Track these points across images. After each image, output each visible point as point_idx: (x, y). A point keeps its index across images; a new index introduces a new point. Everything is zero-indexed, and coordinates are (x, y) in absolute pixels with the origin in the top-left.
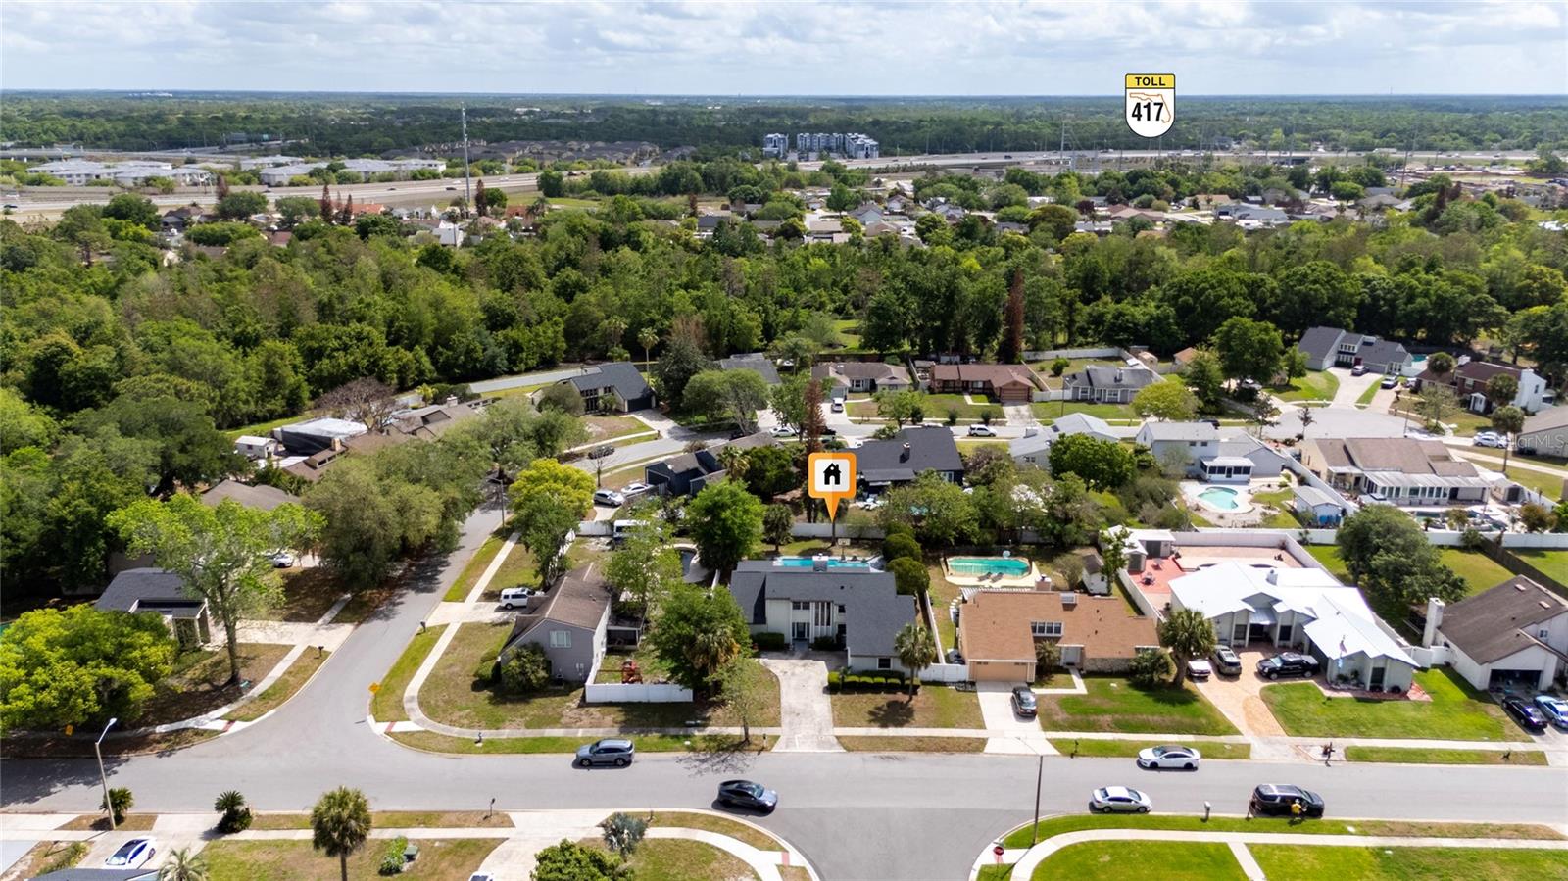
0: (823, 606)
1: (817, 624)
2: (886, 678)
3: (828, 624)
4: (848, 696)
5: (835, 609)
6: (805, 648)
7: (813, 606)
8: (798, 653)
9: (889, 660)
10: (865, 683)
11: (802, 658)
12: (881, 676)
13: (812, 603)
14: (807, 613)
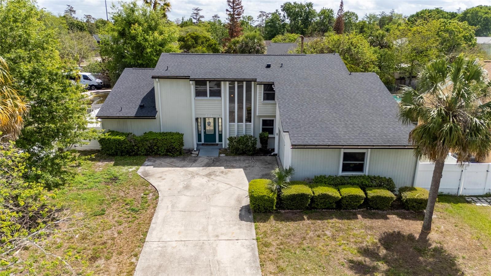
0: (240, 88)
1: (232, 120)
2: (364, 188)
3: (249, 120)
4: (292, 225)
5: (258, 93)
6: (215, 154)
7: (225, 88)
8: (204, 159)
9: (362, 156)
10: (325, 197)
11: (208, 165)
12: (353, 185)
13: (225, 85)
14: (217, 102)
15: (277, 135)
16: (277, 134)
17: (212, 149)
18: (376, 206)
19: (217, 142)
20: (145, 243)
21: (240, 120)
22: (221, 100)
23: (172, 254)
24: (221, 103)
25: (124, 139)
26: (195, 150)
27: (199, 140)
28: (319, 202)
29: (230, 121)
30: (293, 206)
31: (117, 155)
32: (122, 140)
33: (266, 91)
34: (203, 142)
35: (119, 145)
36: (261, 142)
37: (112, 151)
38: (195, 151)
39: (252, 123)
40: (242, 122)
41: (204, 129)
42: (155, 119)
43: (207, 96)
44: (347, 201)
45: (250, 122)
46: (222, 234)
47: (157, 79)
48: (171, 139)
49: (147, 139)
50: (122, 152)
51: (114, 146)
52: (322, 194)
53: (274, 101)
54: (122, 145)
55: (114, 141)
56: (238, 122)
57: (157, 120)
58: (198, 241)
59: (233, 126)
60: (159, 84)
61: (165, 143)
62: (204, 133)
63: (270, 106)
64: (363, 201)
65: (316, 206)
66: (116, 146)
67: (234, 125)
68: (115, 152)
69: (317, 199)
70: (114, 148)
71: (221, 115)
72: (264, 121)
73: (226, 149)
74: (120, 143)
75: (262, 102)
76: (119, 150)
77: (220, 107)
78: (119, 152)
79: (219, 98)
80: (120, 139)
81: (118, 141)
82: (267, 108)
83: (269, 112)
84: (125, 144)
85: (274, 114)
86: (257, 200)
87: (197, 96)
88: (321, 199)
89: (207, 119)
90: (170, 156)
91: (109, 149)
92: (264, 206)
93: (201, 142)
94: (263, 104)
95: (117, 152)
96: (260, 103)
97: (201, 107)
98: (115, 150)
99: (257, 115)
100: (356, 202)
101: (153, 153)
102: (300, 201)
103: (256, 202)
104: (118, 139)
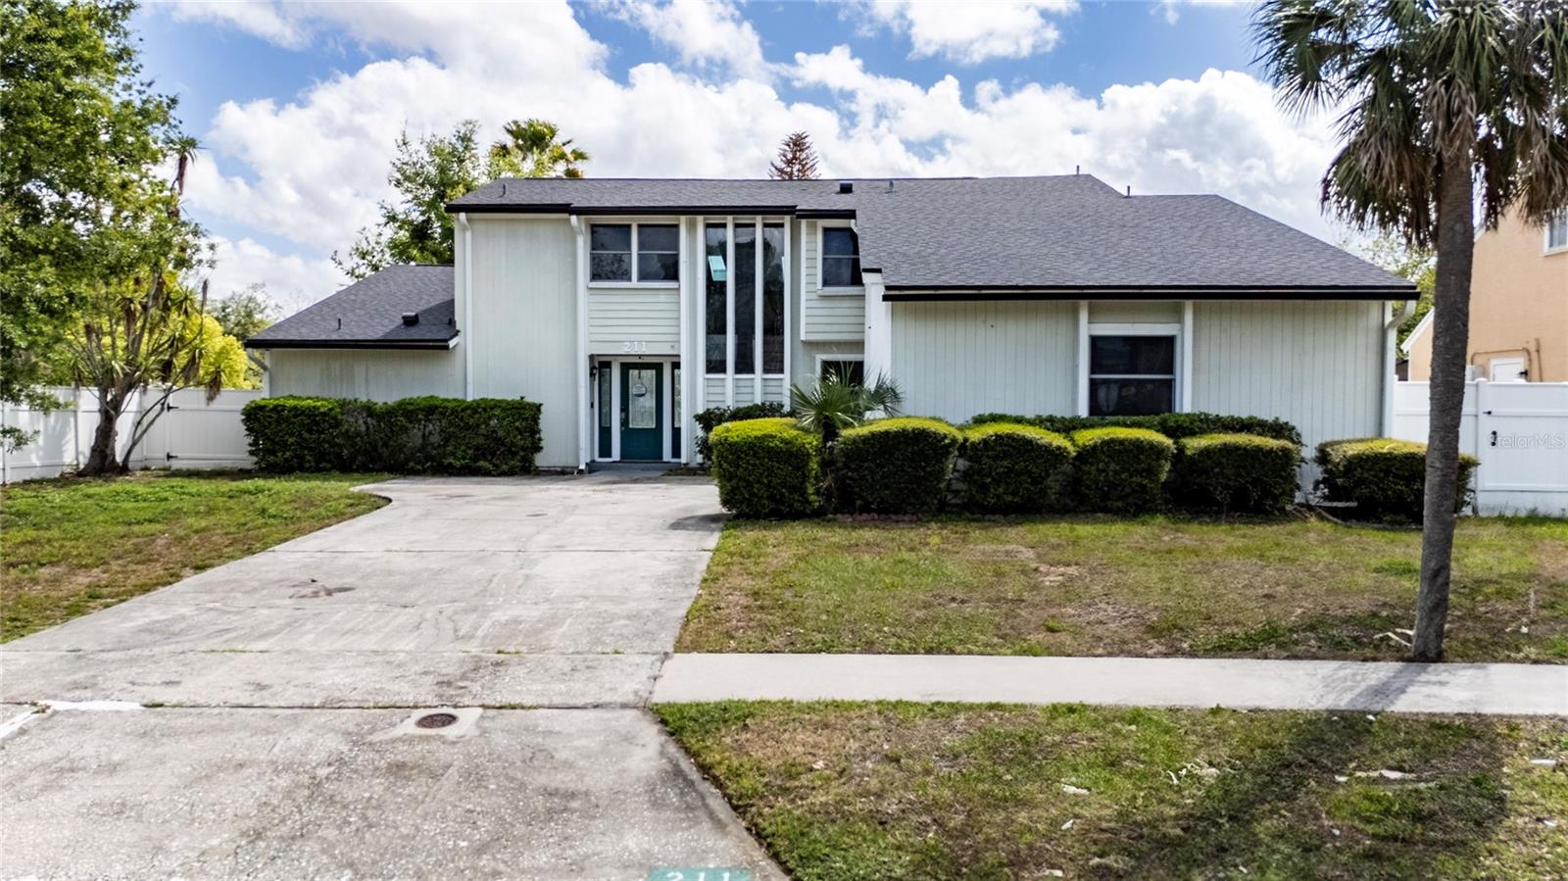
1: (715, 366)
7: (691, 245)
14: (662, 297)
19: (667, 457)
21: (744, 366)
22: (678, 289)
24: (678, 304)
25: (330, 410)
26: (582, 467)
27: (603, 450)
29: (710, 369)
32: (322, 410)
33: (830, 253)
34: (616, 455)
35: (310, 432)
37: (284, 453)
38: (584, 471)
39: (786, 376)
40: (752, 371)
41: (622, 410)
42: (448, 348)
43: (630, 279)
44: (1101, 471)
45: (778, 369)
47: (463, 216)
48: (491, 408)
51: (292, 433)
53: (858, 287)
54: (322, 433)
57: (455, 355)
60: (468, 235)
62: (622, 424)
63: (846, 304)
64: (1167, 468)
65: (979, 498)
66: (301, 435)
67: (723, 379)
68: (297, 456)
69: (978, 462)
70: (292, 444)
71: (676, 345)
72: (827, 366)
73: (692, 469)
74: (317, 424)
75: (820, 292)
76: (310, 449)
77: (675, 315)
78: (308, 457)
79: (671, 284)
80: (314, 407)
81: (309, 416)
82: (838, 312)
83: (845, 328)
84: (331, 427)
85: (856, 337)
86: (742, 459)
87: (596, 276)
88: (995, 458)
89: (633, 373)
90: (487, 474)
91: (277, 447)
92: (769, 486)
93: (610, 456)
94: (824, 297)
95: (303, 457)
96: (814, 296)
97: (610, 314)
98: (295, 450)
99: (803, 337)
100: (1139, 473)
101: (429, 464)
102: (910, 467)
103: (738, 466)
104: (308, 408)
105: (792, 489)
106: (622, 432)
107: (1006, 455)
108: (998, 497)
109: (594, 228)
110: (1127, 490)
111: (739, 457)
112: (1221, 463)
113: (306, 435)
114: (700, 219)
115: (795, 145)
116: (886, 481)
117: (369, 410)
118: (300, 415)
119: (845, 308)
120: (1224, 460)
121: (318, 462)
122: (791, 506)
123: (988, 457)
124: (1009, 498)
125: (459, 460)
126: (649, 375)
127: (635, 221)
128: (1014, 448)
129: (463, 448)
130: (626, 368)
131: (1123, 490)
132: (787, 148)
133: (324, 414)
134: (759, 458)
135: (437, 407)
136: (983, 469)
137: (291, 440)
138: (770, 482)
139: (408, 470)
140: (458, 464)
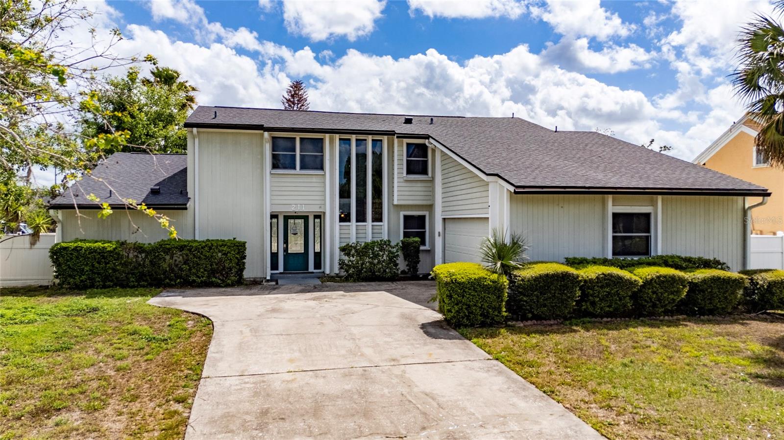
1: (345, 218)
3: (378, 217)
5: (397, 160)
9: (645, 220)
13: (332, 141)
14: (314, 179)
15: (439, 235)
16: (439, 233)
17: (303, 278)
18: (710, 303)
19: (311, 268)
20: (202, 380)
21: (361, 217)
22: (324, 175)
23: (289, 390)
24: (324, 183)
25: (115, 249)
26: (268, 278)
27: (274, 266)
28: (598, 297)
29: (342, 220)
30: (545, 306)
31: (92, 286)
32: (109, 249)
33: (410, 157)
34: (281, 269)
35: (99, 263)
36: (406, 257)
37: (80, 277)
38: (268, 281)
39: (385, 224)
40: (364, 220)
41: (284, 243)
42: (186, 209)
43: (295, 168)
44: (654, 293)
45: (380, 220)
46: (403, 357)
47: (194, 130)
48: (221, 246)
49: (168, 246)
50: (106, 278)
51: (87, 264)
52: (603, 274)
53: (426, 176)
54: (108, 263)
55: (90, 253)
56: (357, 221)
57: (190, 211)
58: (350, 369)
59: (347, 228)
60: (197, 140)
61: (208, 254)
62: (284, 251)
63: (419, 184)
64: (686, 290)
65: (591, 309)
66: (93, 266)
67: (349, 226)
68: (89, 279)
69: (593, 289)
70: (87, 271)
71: (322, 206)
72: (406, 218)
73: (332, 277)
74: (104, 257)
75: (405, 179)
76: (98, 274)
77: (322, 189)
78: (98, 279)
79: (320, 172)
80: (103, 247)
81: (99, 253)
82: (414, 189)
83: (418, 198)
84: (115, 260)
85: (429, 203)
86: (466, 292)
87: (275, 166)
88: (602, 287)
89: (291, 221)
90: (218, 286)
91: (75, 273)
92: (481, 308)
93: (277, 269)
94: (407, 181)
95: (94, 279)
96: (402, 180)
97: (284, 189)
98: (88, 274)
99: (396, 202)
100: (672, 293)
101: (178, 280)
102: (558, 294)
103: (463, 296)
104: (99, 248)
105: (494, 309)
106: (284, 255)
107: (608, 285)
108: (601, 309)
109: (274, 139)
110: (667, 302)
111: (464, 291)
112: (711, 286)
113: (97, 265)
114: (337, 136)
115: (295, 87)
116: (546, 302)
117: (139, 248)
118: (92, 253)
119: (419, 187)
120: (712, 285)
121: (104, 281)
122: (493, 319)
123: (598, 287)
124: (607, 309)
125: (199, 278)
126: (301, 222)
127: (298, 136)
128: (612, 281)
129: (202, 270)
130: (287, 218)
131: (664, 302)
132: (291, 89)
133: (110, 252)
134: (476, 291)
135: (185, 246)
136: (595, 293)
137: (87, 268)
138: (482, 305)
139: (164, 284)
140: (199, 280)
